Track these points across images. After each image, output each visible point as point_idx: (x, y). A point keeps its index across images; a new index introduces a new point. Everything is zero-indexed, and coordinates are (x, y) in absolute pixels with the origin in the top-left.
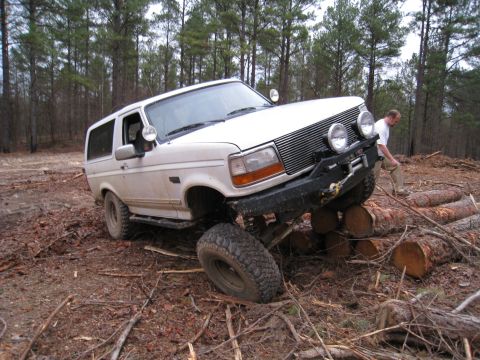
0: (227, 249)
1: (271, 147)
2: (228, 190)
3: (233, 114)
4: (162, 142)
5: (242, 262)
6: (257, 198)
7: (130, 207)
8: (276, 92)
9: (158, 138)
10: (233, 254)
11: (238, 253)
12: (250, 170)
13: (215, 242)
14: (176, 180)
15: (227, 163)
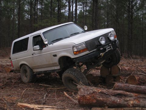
0: (72, 74)
1: (84, 44)
2: (72, 56)
3: (72, 35)
4: (50, 44)
5: (77, 77)
6: (81, 58)
7: (33, 70)
8: (86, 27)
9: (48, 43)
10: (74, 75)
11: (75, 75)
12: (78, 50)
13: (68, 73)
14: (55, 56)
15: (72, 48)
